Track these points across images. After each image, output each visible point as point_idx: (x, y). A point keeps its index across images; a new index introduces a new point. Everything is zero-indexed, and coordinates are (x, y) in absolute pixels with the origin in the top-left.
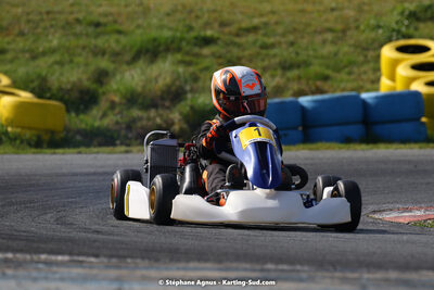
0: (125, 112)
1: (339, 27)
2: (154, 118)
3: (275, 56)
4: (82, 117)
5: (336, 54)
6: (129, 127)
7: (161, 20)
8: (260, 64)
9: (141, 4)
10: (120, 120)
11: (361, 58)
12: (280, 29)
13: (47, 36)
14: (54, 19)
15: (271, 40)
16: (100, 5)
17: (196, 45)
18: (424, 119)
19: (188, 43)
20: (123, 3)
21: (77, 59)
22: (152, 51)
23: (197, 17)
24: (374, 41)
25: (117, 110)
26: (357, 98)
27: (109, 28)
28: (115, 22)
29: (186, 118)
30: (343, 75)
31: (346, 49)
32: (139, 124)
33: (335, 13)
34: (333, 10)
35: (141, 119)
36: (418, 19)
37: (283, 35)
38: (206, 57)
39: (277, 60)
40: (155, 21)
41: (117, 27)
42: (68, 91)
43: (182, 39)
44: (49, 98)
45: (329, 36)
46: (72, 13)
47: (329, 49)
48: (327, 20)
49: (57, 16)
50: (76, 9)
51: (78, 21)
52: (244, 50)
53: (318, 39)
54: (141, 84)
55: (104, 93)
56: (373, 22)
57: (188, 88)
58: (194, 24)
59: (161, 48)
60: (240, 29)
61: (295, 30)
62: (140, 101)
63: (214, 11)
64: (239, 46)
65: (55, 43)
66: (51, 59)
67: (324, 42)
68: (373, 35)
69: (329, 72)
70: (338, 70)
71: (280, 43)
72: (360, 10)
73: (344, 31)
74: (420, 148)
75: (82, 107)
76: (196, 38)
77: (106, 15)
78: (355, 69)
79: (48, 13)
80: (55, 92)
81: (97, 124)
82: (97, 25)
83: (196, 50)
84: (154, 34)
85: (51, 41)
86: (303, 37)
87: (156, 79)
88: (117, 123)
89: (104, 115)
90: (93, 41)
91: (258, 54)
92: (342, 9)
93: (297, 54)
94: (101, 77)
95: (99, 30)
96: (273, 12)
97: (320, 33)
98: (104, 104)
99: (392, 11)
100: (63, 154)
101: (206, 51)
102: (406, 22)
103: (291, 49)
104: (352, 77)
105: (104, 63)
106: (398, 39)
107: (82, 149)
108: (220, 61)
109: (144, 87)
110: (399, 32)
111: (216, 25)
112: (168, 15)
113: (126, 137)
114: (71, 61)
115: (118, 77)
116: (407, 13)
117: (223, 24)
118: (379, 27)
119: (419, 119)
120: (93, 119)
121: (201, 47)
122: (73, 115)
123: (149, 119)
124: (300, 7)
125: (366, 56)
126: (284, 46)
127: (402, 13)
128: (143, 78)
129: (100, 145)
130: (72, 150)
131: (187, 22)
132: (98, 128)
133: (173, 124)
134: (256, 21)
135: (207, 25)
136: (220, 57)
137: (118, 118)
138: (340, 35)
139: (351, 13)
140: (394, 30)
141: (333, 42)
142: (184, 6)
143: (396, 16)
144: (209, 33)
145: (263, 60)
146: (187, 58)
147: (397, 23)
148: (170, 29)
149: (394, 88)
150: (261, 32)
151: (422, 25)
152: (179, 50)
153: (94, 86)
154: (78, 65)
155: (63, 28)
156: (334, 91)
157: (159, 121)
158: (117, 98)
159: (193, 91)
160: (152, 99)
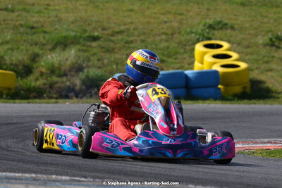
0: (49, 79)
1: (169, 32)
2: (66, 82)
4: (25, 80)
5: (168, 48)
6: (51, 86)
7: (69, 26)
9: (57, 16)
11: (182, 50)
12: (136, 33)
13: (4, 33)
14: (7, 24)
15: (132, 39)
16: (34, 17)
17: (88, 40)
18: (220, 86)
19: (84, 39)
20: (46, 15)
22: (64, 44)
23: (89, 24)
24: (189, 40)
25: (44, 77)
26: (183, 73)
27: (39, 30)
29: (84, 82)
30: (172, 60)
31: (174, 45)
32: (57, 86)
33: (168, 24)
34: (166, 22)
35: (57, 83)
36: (214, 29)
37: (138, 36)
38: (95, 47)
40: (65, 26)
41: (45, 29)
42: (16, 65)
43: (81, 37)
44: (5, 70)
45: (164, 37)
46: (17, 21)
47: (164, 45)
48: (162, 28)
49: (9, 22)
50: (19, 18)
51: (21, 25)
52: (116, 44)
53: (158, 38)
54: (58, 62)
56: (188, 30)
57: (84, 65)
58: (87, 28)
59: (68, 42)
60: (114, 32)
61: (144, 33)
62: (57, 72)
63: (99, 21)
64: (112, 41)
65: (9, 37)
66: (6, 47)
67: (161, 40)
68: (189, 37)
69: (165, 58)
70: (169, 56)
71: (136, 40)
72: (181, 22)
73: (172, 34)
74: (222, 104)
75: (24, 75)
76: (89, 37)
77: (37, 22)
78: (179, 56)
79: (4, 20)
80: (9, 66)
81: (33, 84)
82: (33, 28)
83: (89, 43)
84: (64, 34)
85: (6, 36)
86: (149, 37)
87: (67, 59)
88: (45, 84)
89: (37, 79)
90: (30, 37)
91: (124, 47)
94: (35, 57)
95: (34, 30)
96: (132, 23)
97: (159, 35)
98: (36, 74)
99: (199, 23)
100: (20, 103)
101: (94, 44)
102: (207, 30)
104: (177, 61)
105: (37, 50)
106: (202, 40)
107: (30, 100)
108: (103, 50)
109: (60, 65)
110: (203, 36)
111: (100, 29)
112: (73, 23)
114: (18, 49)
115: (45, 58)
116: (207, 25)
117: (104, 29)
118: (192, 33)
119: (217, 86)
120: (32, 81)
121: (91, 42)
122: (19, 79)
123: (62, 82)
124: (147, 20)
125: (185, 49)
126: (139, 42)
127: (205, 25)
128: (59, 59)
131: (84, 28)
132: (34, 87)
133: (76, 85)
134: (122, 28)
135: (95, 29)
136: (102, 48)
137: (45, 81)
138: (170, 37)
139: (176, 24)
140: (200, 35)
141: (166, 41)
142: (81, 18)
143: (201, 27)
144: (96, 34)
145: (127, 50)
146: (84, 48)
147: (202, 30)
148: (73, 31)
149: (203, 68)
150: (126, 34)
151: (216, 32)
152: (78, 43)
153: (31, 63)
154: (22, 51)
155: (13, 29)
156: (168, 69)
157: (68, 83)
158: (44, 70)
159: (88, 67)
160: (64, 71)
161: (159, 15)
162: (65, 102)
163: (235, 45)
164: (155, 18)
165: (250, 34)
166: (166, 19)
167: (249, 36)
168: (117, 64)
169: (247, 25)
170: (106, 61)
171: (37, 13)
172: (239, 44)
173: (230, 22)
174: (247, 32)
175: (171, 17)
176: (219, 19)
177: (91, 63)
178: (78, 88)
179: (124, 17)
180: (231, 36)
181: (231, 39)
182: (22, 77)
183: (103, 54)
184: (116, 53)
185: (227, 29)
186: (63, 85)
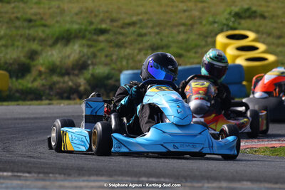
0: (48, 78)
1: (189, 22)
2: (68, 82)
3: (147, 41)
4: (20, 81)
5: (187, 40)
6: (51, 88)
7: (72, 17)
8: (137, 47)
9: (59, 7)
10: (45, 84)
11: (203, 43)
12: (150, 24)
15: (144, 31)
16: (32, 8)
17: (95, 34)
18: (244, 83)
19: (90, 32)
20: (47, 7)
21: (16, 43)
22: (66, 38)
23: (96, 16)
24: (211, 31)
25: (43, 77)
27: (38, 23)
28: (42, 19)
29: (89, 82)
30: (192, 54)
31: (193, 37)
32: (57, 86)
33: (187, 14)
34: (185, 11)
35: (58, 82)
36: (240, 17)
37: (152, 28)
38: (101, 42)
39: (148, 44)
40: (68, 18)
41: (43, 22)
42: (11, 64)
43: (86, 30)
45: (182, 28)
46: (13, 13)
47: (182, 37)
48: (181, 18)
49: (4, 15)
50: (16, 10)
51: (17, 18)
52: (126, 37)
53: (175, 30)
54: (59, 59)
55: (34, 66)
56: (211, 19)
57: (89, 62)
58: (93, 20)
59: (72, 36)
60: (124, 24)
61: (160, 25)
62: (58, 70)
63: (107, 12)
64: (123, 34)
65: (2, 32)
67: (179, 32)
68: (211, 28)
69: (182, 52)
70: (188, 50)
71: (150, 33)
72: (202, 11)
73: (192, 25)
75: (20, 75)
76: (95, 30)
77: (36, 14)
78: (200, 50)
80: (2, 64)
81: (30, 85)
82: (30, 21)
83: (95, 37)
84: (67, 26)
86: (165, 29)
87: (69, 56)
88: (43, 85)
89: (35, 80)
90: (27, 32)
91: (136, 40)
92: (191, 10)
93: (161, 40)
94: (33, 55)
95: (32, 24)
96: (146, 13)
97: (177, 26)
98: (34, 73)
99: (224, 11)
100: (8, 105)
101: (102, 38)
102: (233, 19)
103: (157, 37)
104: (197, 55)
105: (35, 46)
106: (227, 30)
107: (20, 102)
108: (111, 44)
109: (61, 62)
110: (228, 25)
111: (108, 21)
112: (77, 14)
113: (49, 94)
114: (13, 45)
115: (44, 55)
116: (233, 13)
117: (113, 21)
118: (215, 22)
119: (241, 83)
120: (27, 82)
121: (98, 35)
122: (14, 79)
123: (64, 82)
124: (163, 9)
125: (206, 42)
126: (153, 35)
127: (230, 13)
128: (60, 55)
129: (32, 100)
130: (13, 103)
131: (89, 19)
132: (30, 89)
133: (80, 86)
134: (134, 19)
135: (102, 21)
136: (111, 42)
137: (44, 82)
138: (190, 27)
139: (197, 14)
140: (224, 24)
141: (185, 32)
142: (87, 9)
143: (226, 15)
144: (104, 26)
145: (139, 44)
146: (89, 43)
147: (227, 19)
148: (79, 24)
150: (138, 25)
151: (243, 22)
152: (84, 37)
153: (28, 61)
154: (18, 47)
155: (7, 23)
156: (186, 64)
157: (70, 83)
158: (43, 69)
159: (93, 64)
160: (67, 70)
161: (177, 3)
162: (60, 104)
163: (264, 36)
164: (172, 6)
165: (282, 22)
166: (185, 8)
167: (281, 25)
168: (128, 60)
169: (280, 12)
170: (114, 57)
171: (36, 3)
172: (269, 35)
173: (259, 10)
174: (279, 21)
175: (190, 4)
176: (246, 6)
177: (98, 60)
178: (82, 88)
179: (138, 6)
180: (260, 26)
181: (261, 29)
182: (17, 78)
183: (111, 49)
184: (126, 47)
185: (255, 17)
186: (65, 85)
